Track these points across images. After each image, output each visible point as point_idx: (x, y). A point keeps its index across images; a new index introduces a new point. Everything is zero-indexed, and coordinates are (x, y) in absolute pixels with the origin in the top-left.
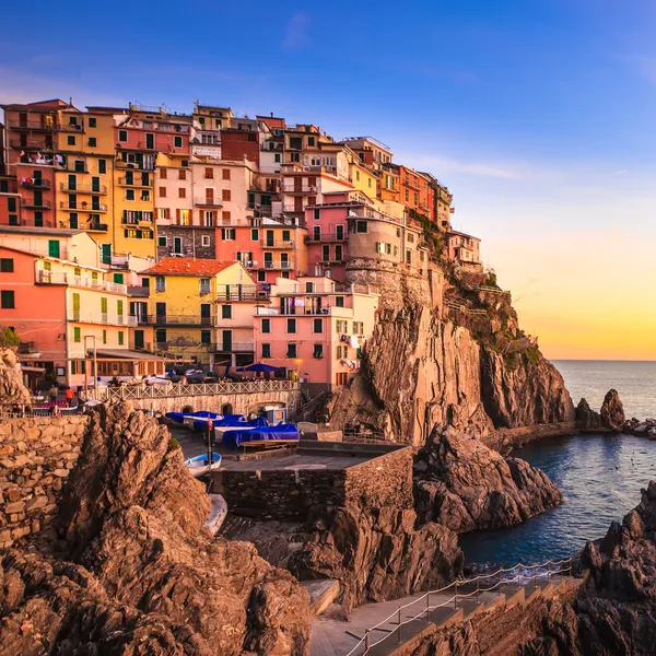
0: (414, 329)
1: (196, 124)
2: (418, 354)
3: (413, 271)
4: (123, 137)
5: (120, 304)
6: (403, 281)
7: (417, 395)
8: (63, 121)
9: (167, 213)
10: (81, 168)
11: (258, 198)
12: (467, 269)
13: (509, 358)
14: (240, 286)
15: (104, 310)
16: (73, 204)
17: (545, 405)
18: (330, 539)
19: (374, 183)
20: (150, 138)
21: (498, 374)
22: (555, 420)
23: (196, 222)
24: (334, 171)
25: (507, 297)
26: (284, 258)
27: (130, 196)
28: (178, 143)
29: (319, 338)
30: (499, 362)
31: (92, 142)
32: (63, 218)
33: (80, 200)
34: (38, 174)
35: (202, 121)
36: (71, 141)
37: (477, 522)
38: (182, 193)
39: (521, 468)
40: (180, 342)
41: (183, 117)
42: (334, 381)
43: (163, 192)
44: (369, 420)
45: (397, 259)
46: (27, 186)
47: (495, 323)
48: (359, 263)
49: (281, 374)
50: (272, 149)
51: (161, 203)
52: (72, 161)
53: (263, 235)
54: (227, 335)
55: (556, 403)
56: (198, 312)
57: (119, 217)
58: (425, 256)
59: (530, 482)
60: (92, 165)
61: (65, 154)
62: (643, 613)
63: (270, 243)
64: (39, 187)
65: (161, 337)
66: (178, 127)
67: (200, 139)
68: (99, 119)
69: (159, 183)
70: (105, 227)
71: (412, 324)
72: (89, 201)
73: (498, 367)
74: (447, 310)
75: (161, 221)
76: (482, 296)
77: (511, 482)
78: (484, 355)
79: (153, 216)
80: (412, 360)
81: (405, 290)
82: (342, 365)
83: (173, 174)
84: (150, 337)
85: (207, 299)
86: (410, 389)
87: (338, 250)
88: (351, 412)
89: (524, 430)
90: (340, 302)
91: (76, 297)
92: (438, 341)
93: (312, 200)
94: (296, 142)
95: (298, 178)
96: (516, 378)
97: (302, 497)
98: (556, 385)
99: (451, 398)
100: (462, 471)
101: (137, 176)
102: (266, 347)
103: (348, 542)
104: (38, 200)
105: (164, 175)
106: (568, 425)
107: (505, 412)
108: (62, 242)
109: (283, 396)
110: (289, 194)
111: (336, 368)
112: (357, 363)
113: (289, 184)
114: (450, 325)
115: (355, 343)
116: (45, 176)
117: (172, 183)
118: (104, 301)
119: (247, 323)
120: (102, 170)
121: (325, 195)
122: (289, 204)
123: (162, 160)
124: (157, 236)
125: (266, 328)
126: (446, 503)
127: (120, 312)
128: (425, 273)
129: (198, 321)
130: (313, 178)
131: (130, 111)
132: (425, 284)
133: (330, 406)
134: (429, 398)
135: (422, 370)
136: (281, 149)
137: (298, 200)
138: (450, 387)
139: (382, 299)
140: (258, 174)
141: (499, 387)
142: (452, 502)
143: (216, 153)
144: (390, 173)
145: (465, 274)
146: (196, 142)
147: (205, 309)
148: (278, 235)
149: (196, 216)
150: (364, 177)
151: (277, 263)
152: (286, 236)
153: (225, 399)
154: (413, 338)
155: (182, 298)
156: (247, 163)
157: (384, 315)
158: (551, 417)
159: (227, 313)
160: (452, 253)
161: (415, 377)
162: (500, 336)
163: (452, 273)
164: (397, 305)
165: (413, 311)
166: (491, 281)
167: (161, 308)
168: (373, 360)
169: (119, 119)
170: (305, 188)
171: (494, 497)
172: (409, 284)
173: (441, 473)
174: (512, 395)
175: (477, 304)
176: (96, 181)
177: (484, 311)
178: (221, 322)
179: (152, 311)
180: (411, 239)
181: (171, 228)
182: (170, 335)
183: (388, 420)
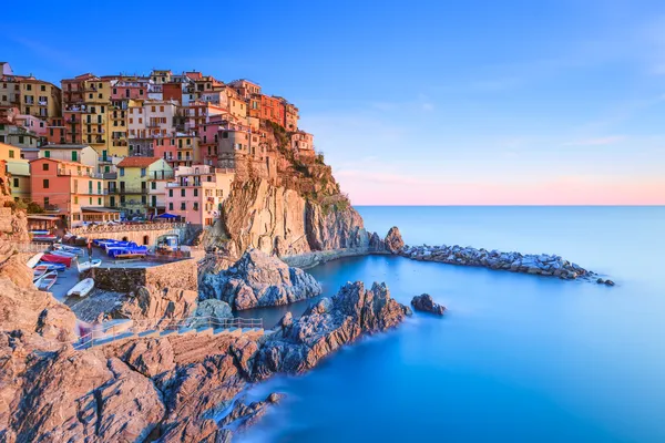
0: (255, 192)
1: (151, 81)
2: (256, 206)
3: (256, 159)
4: (115, 92)
5: (99, 183)
6: (249, 165)
7: (252, 230)
8: (87, 86)
9: (133, 132)
10: (93, 111)
11: (178, 120)
12: (302, 153)
13: (326, 207)
14: (163, 172)
15: (91, 187)
16: (89, 130)
17: (347, 236)
18: (136, 301)
19: (245, 107)
20: (128, 91)
21: (317, 218)
22: (354, 246)
23: (147, 136)
24: (218, 102)
25: (328, 170)
26: (188, 154)
27: (116, 124)
28: (141, 93)
29: (196, 199)
30: (318, 209)
31: (101, 96)
32: (85, 137)
33: (92, 128)
34: (73, 116)
35: (155, 79)
36: (91, 96)
37: (260, 303)
38: (140, 121)
39: (297, 273)
40: (132, 203)
41: (143, 78)
42: (204, 223)
43: (131, 121)
44: (222, 245)
45: (246, 152)
46: (68, 122)
47: (318, 187)
48: (224, 155)
49: (178, 219)
50: (189, 92)
51: (131, 127)
52: (89, 107)
53: (177, 143)
54: (154, 198)
55: (354, 236)
56: (140, 186)
57: (110, 135)
58: (265, 149)
59: (301, 281)
60: (98, 109)
61: (86, 105)
62: (296, 350)
63: (181, 146)
64: (74, 122)
65: (122, 200)
66: (141, 84)
67: (153, 89)
68: (104, 84)
69: (130, 116)
70: (104, 142)
71: (253, 189)
72: (97, 128)
73: (316, 213)
74: (280, 180)
75: (131, 137)
76: (310, 170)
77: (289, 282)
78: (308, 206)
79: (126, 134)
80: (251, 210)
81: (251, 170)
82: (209, 213)
83: (136, 111)
84: (117, 200)
85: (145, 179)
86: (248, 227)
87: (216, 149)
88: (212, 240)
89: (331, 252)
90: (209, 179)
91: (76, 182)
92: (272, 199)
93: (204, 120)
94: (201, 87)
95: (196, 108)
96: (328, 220)
97: (127, 280)
98: (355, 224)
99: (280, 232)
100: (256, 274)
101: (119, 113)
102: (171, 204)
103: (145, 303)
104: (74, 129)
105: (131, 112)
106: (363, 249)
107: (320, 241)
108: (78, 152)
109: (177, 231)
110: (193, 118)
111: (205, 215)
112: (219, 213)
113: (192, 111)
114: (282, 189)
115: (217, 202)
116: (76, 117)
117: (136, 115)
118: (91, 183)
119: (162, 192)
120: (103, 112)
121: (211, 117)
122: (192, 123)
123: (131, 103)
124: (129, 145)
125: (171, 195)
126: (242, 291)
127: (99, 188)
128: (264, 159)
129: (140, 191)
130: (204, 108)
131: (120, 77)
132: (264, 166)
133: (201, 237)
134: (263, 232)
135: (257, 216)
136: (193, 91)
137: (197, 121)
138: (279, 226)
139: (236, 176)
140: (179, 107)
141: (317, 226)
142: (246, 292)
143: (160, 97)
144: (256, 100)
145: (300, 156)
146: (151, 92)
147: (144, 184)
148: (184, 141)
149: (147, 132)
150: (238, 104)
151: (184, 157)
152: (188, 142)
153: (145, 233)
154: (254, 197)
155: (132, 179)
156: (173, 102)
157: (236, 185)
158: (351, 245)
159: (154, 187)
160: (293, 144)
161: (252, 220)
162: (319, 194)
163: (292, 156)
164: (245, 179)
165: (255, 182)
166: (320, 160)
167: (122, 184)
168: (227, 211)
169: (113, 82)
170: (200, 114)
171: (274, 289)
172: (253, 166)
173: (243, 275)
174: (325, 230)
175: (307, 175)
176: (100, 117)
177: (310, 179)
178: (152, 191)
179: (118, 186)
180: (255, 140)
181: (136, 140)
182: (127, 199)
183: (233, 245)
